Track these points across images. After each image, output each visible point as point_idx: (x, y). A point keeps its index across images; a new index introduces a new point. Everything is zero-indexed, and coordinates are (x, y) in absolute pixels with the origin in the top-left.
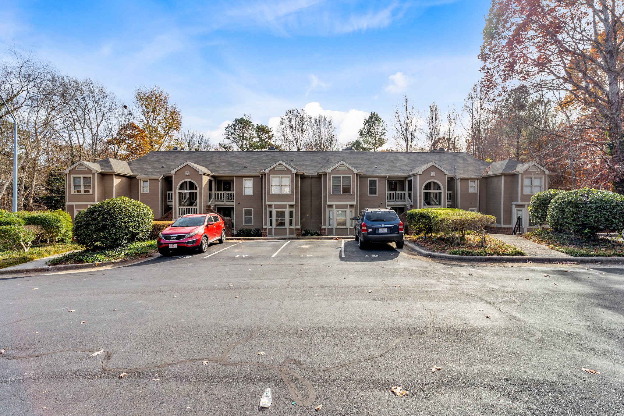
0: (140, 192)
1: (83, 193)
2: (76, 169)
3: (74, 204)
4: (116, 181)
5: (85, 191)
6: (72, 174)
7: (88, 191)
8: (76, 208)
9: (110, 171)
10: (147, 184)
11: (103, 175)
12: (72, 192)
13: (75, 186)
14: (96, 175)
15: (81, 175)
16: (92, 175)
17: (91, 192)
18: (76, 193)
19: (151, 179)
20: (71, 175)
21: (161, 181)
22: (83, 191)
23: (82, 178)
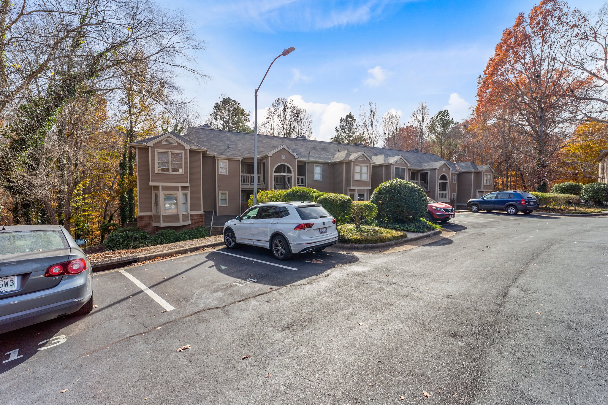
2: (162, 143)
3: (160, 184)
5: (173, 170)
6: (157, 148)
7: (177, 170)
8: (162, 190)
15: (170, 151)
18: (161, 172)
20: (156, 150)
22: (170, 170)
23: (170, 154)
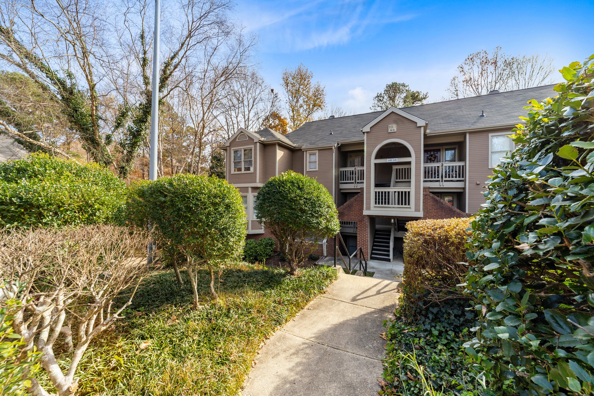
0: (306, 169)
1: (243, 171)
4: (280, 154)
9: (274, 139)
10: (316, 158)
11: (265, 146)
12: (233, 172)
13: (235, 163)
14: (258, 144)
16: (253, 146)
17: (252, 169)
19: (321, 150)
21: (334, 150)
